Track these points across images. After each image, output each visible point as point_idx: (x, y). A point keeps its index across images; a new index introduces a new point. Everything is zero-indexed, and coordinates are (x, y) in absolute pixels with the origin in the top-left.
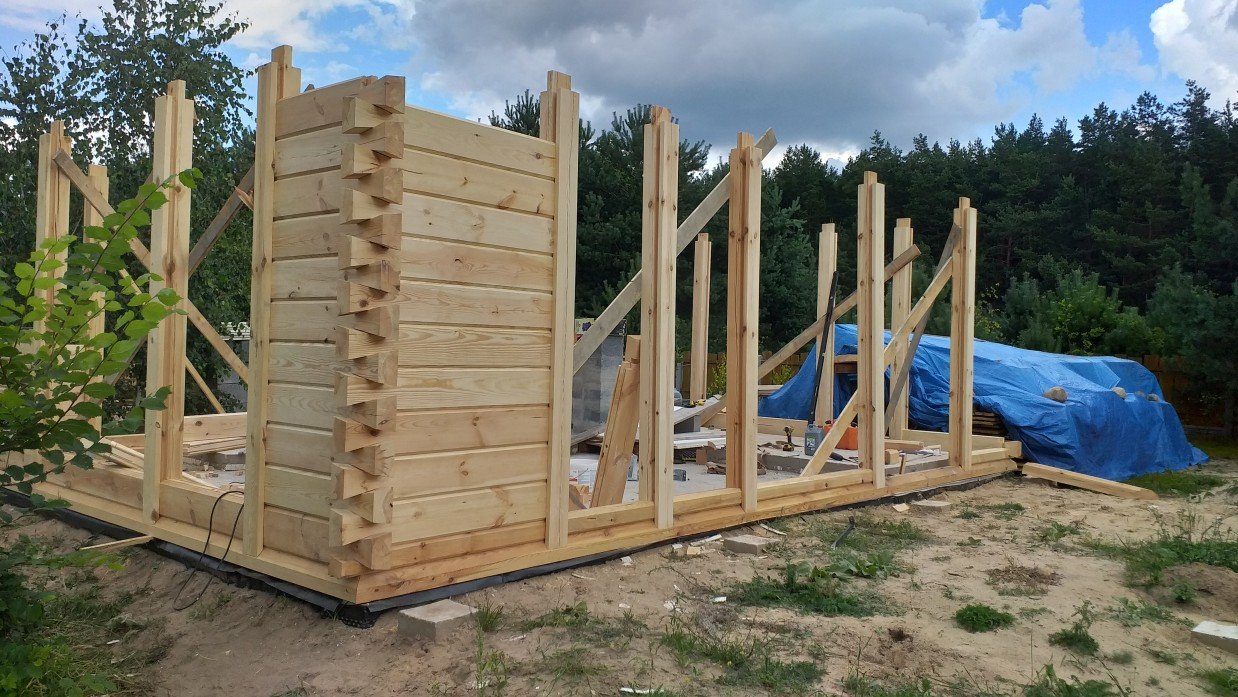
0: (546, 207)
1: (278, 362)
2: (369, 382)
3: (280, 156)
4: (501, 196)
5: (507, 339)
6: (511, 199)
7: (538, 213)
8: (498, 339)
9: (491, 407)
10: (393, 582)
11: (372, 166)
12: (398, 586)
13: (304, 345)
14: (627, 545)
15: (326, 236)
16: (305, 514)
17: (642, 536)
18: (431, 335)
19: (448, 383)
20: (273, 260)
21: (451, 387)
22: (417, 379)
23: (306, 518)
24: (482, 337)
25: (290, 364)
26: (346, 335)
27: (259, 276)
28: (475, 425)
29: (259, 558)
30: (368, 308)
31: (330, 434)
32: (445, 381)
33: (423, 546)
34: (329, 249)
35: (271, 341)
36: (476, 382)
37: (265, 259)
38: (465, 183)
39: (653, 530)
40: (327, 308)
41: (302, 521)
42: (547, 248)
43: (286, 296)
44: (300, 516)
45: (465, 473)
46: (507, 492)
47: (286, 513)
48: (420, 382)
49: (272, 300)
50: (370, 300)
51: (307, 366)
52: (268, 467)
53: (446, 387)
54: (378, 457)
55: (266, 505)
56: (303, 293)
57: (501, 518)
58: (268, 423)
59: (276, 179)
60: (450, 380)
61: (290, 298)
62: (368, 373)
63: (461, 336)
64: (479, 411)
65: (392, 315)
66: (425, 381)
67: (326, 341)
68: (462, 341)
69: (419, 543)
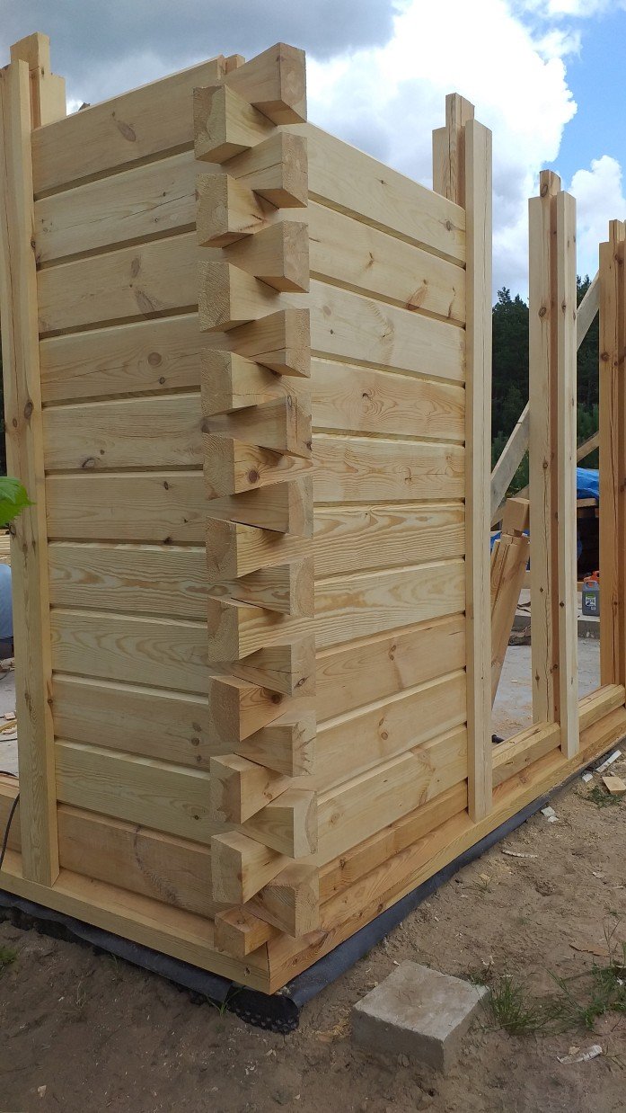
0: (458, 312)
1: (69, 576)
2: (267, 612)
3: (46, 224)
4: (408, 289)
5: (421, 519)
6: (422, 293)
7: (449, 318)
8: (412, 521)
9: (407, 626)
10: (314, 940)
11: (254, 221)
12: (320, 943)
13: (120, 547)
14: (543, 791)
15: (155, 359)
16: (140, 827)
17: (555, 773)
18: (337, 524)
19: (361, 599)
20: (44, 406)
21: (364, 605)
22: (325, 597)
23: (143, 833)
24: (396, 520)
25: (93, 579)
26: (230, 535)
27: (21, 434)
28: (392, 658)
29: (56, 889)
30: (260, 483)
31: (204, 702)
32: (357, 595)
33: (343, 865)
34: (162, 381)
35: (50, 540)
36: (390, 591)
37: (30, 405)
38: (371, 263)
39: (563, 762)
40: (166, 485)
41: (137, 839)
42: (457, 374)
43: (78, 466)
44: (131, 829)
45: (385, 736)
46: (428, 751)
47: (103, 821)
48: (329, 601)
49: (47, 473)
50: (261, 469)
51: (129, 583)
52: (59, 743)
53: (358, 604)
54: (295, 745)
55: (59, 803)
56: (111, 458)
57: (424, 792)
58: (54, 672)
59: (39, 267)
60: (362, 593)
61: (85, 468)
62: (267, 598)
63: (373, 521)
64: (396, 635)
65: (303, 495)
66: (334, 598)
67: (168, 542)
68: (373, 528)
69: (337, 864)
